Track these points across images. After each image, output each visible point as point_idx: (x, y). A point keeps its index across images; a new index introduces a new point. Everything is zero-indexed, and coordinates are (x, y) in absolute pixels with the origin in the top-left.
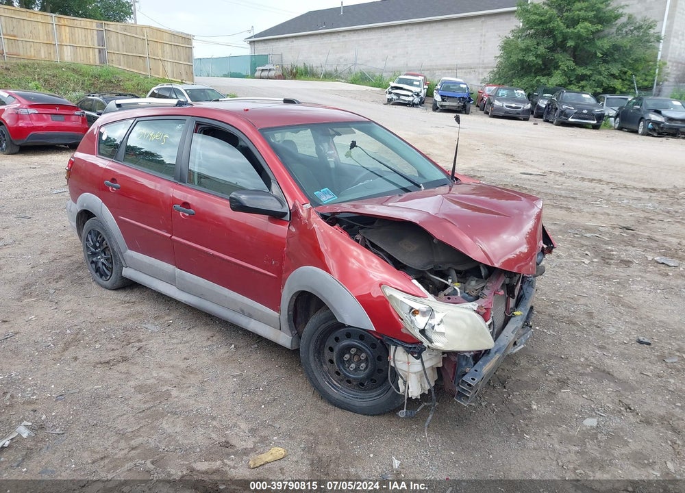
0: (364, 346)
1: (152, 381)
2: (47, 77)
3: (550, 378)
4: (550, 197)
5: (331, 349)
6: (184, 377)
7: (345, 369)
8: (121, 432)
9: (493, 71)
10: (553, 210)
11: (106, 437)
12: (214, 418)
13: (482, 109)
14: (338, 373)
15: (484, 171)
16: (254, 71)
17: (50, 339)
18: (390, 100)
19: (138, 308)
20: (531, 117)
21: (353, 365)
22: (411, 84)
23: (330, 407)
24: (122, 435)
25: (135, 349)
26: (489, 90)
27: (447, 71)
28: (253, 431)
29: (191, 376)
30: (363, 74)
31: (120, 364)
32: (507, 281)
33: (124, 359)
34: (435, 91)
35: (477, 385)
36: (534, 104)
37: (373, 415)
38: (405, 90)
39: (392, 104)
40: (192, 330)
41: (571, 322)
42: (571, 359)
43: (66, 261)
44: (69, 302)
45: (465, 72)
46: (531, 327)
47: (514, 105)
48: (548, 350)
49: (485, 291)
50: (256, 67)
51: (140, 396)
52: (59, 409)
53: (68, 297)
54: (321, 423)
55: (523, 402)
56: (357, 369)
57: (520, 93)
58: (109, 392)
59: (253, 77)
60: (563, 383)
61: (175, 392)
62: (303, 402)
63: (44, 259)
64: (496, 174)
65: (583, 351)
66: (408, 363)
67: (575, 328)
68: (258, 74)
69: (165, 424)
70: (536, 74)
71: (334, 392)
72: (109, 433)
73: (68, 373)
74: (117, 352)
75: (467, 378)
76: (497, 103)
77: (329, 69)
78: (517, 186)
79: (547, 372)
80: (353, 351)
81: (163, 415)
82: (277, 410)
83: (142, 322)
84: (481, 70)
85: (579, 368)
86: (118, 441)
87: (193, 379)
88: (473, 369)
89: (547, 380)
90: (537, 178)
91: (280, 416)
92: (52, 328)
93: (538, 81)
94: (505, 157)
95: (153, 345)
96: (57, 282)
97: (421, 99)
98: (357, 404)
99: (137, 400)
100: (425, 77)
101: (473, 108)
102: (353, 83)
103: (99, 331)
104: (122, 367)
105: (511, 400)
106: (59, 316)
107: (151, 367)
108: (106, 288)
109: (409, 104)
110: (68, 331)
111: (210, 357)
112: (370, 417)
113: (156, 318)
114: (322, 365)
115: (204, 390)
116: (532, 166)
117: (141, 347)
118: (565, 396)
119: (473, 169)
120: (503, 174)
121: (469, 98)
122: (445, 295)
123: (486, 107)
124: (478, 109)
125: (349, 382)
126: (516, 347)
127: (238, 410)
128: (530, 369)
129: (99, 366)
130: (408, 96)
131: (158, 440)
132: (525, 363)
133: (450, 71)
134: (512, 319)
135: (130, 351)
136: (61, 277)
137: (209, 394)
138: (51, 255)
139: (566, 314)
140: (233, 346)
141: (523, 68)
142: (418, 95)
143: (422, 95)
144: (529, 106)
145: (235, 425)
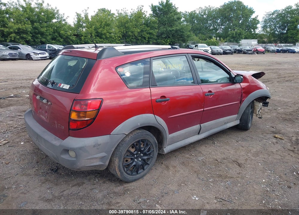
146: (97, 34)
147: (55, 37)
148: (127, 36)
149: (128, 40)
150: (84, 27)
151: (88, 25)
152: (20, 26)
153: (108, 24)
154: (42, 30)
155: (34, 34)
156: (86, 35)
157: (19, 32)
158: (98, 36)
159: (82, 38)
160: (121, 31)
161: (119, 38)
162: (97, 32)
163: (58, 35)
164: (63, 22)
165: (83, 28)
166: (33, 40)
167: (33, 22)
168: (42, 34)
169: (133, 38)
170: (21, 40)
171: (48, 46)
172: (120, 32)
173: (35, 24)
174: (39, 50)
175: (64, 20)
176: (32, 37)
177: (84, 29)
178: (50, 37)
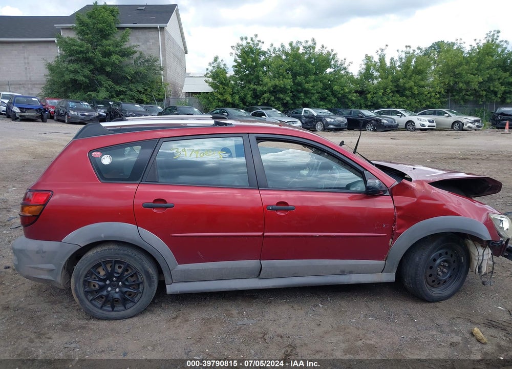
5: (431, 268)
14: (433, 282)
47: (86, 114)
57: (86, 104)
76: (72, 113)
123: (56, 116)
125: (439, 283)
140: (320, 305)
144: (97, 114)
146: (396, 89)
147: (326, 96)
148: (456, 90)
149: (457, 97)
150: (376, 78)
151: (384, 74)
152: (277, 82)
153: (420, 70)
154: (306, 87)
155: (295, 93)
156: (375, 91)
157: (275, 91)
158: (398, 92)
159: (369, 96)
160: (444, 82)
161: (438, 96)
162: (397, 86)
163: (330, 93)
164: (343, 72)
165: (373, 80)
166: (292, 102)
167: (295, 75)
168: (306, 92)
169: (469, 93)
170: (276, 102)
171: (305, 110)
172: (442, 84)
173: (298, 77)
174: (292, 117)
175: (345, 69)
176: (292, 97)
177: (375, 82)
178: (316, 96)
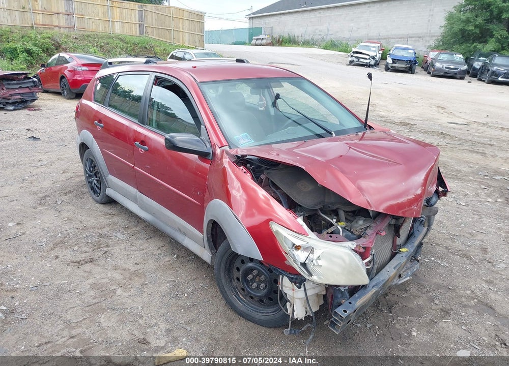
0: (263, 269)
1: (106, 280)
2: (102, 44)
3: (433, 307)
4: (470, 143)
5: (238, 269)
6: (131, 279)
7: (248, 287)
8: (68, 322)
9: (438, 39)
10: (470, 154)
11: (55, 325)
12: (142, 317)
13: (426, 70)
14: (243, 290)
15: (417, 120)
16: (251, 40)
17: (45, 240)
18: (351, 62)
19: (116, 219)
20: (467, 77)
21: (255, 285)
22: (370, 50)
23: (237, 317)
24: (67, 324)
25: (102, 253)
26: (432, 55)
27: (400, 40)
28: (169, 331)
29: (136, 279)
30: (333, 42)
31: (87, 264)
32: (393, 222)
33: (92, 261)
34: (388, 55)
35: (348, 316)
36: (470, 66)
37: (270, 328)
38: (363, 54)
39: (353, 65)
40: (149, 240)
41: (465, 256)
42: (458, 291)
43: (78, 179)
44: (68, 211)
45: (415, 40)
46: (418, 261)
47: (452, 67)
48: (437, 280)
49: (369, 232)
50: (252, 37)
51: (92, 293)
52: (31, 298)
53: (70, 207)
54: (224, 330)
55: (405, 328)
56: (258, 287)
57: (459, 57)
58: (71, 287)
59: (250, 44)
60: (446, 313)
61: (119, 292)
62: (217, 309)
63: (63, 177)
64: (427, 122)
65: (471, 284)
66: (293, 290)
67: (467, 261)
68: (253, 42)
69: (103, 319)
70: (474, 41)
71: (239, 305)
72: (59, 322)
73: (47, 269)
74: (88, 254)
75: (340, 310)
76: (438, 65)
77: (307, 38)
78: (442, 133)
79: (433, 301)
80: (255, 272)
81: (104, 310)
82: (193, 314)
83: (114, 231)
84: (428, 39)
85: (464, 300)
86: (63, 330)
87: (137, 282)
88: (348, 302)
89: (431, 308)
90: (462, 127)
91: (194, 320)
92: (49, 232)
93: (475, 47)
94: (437, 109)
95: (116, 250)
96: (66, 195)
97: (377, 61)
98: (257, 317)
99: (90, 296)
100: (381, 44)
101: (418, 69)
102: (325, 49)
103: (81, 236)
104: (87, 267)
105: (394, 324)
106: (58, 222)
107: (109, 269)
108: (97, 201)
109: (366, 65)
110: (60, 235)
111: (156, 263)
112: (267, 329)
113: (126, 228)
114: (231, 281)
115: (142, 292)
116: (459, 117)
117: (107, 252)
118: (445, 325)
119: (408, 118)
120: (433, 123)
121: (415, 61)
122: (328, 233)
123: (428, 68)
124: (423, 69)
125: (251, 297)
126: (401, 278)
127: (163, 311)
128: (418, 296)
129: (72, 264)
130: (366, 59)
131: (92, 332)
132: (414, 290)
133: (402, 39)
134: (397, 256)
135: (99, 253)
136: (70, 192)
137: (145, 295)
138: (69, 175)
139: (462, 247)
140: (175, 256)
141: (463, 37)
142: (374, 58)
143: (377, 58)
144: (465, 67)
145: (156, 325)
